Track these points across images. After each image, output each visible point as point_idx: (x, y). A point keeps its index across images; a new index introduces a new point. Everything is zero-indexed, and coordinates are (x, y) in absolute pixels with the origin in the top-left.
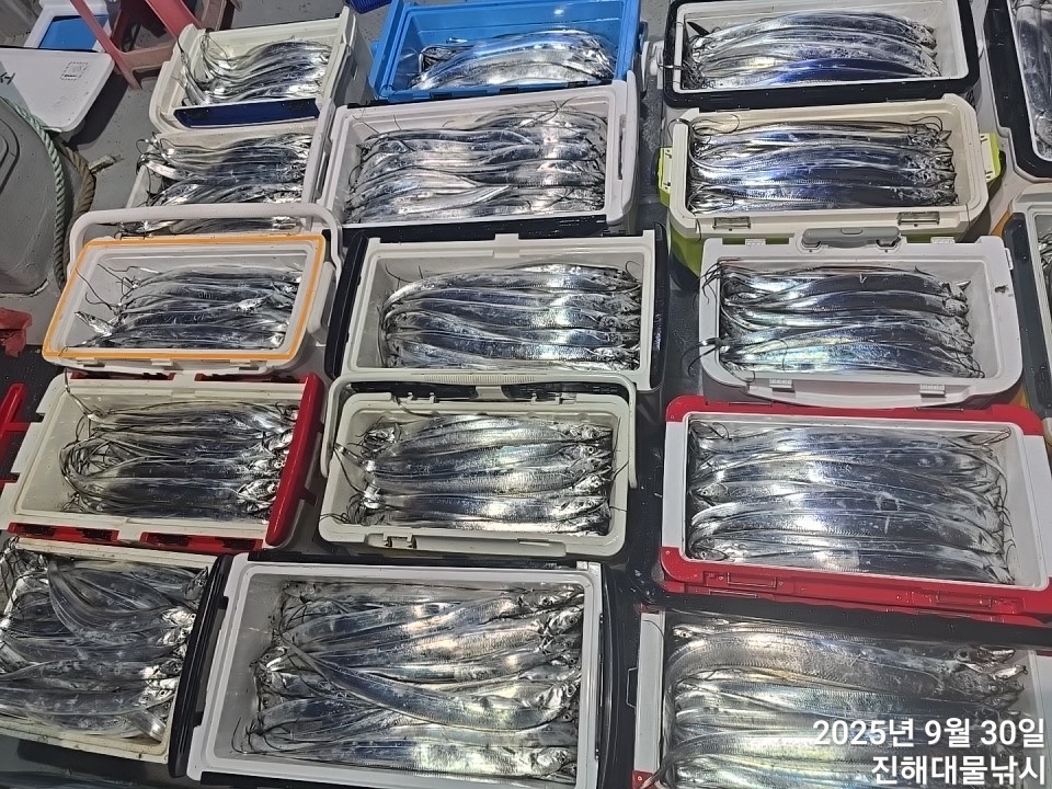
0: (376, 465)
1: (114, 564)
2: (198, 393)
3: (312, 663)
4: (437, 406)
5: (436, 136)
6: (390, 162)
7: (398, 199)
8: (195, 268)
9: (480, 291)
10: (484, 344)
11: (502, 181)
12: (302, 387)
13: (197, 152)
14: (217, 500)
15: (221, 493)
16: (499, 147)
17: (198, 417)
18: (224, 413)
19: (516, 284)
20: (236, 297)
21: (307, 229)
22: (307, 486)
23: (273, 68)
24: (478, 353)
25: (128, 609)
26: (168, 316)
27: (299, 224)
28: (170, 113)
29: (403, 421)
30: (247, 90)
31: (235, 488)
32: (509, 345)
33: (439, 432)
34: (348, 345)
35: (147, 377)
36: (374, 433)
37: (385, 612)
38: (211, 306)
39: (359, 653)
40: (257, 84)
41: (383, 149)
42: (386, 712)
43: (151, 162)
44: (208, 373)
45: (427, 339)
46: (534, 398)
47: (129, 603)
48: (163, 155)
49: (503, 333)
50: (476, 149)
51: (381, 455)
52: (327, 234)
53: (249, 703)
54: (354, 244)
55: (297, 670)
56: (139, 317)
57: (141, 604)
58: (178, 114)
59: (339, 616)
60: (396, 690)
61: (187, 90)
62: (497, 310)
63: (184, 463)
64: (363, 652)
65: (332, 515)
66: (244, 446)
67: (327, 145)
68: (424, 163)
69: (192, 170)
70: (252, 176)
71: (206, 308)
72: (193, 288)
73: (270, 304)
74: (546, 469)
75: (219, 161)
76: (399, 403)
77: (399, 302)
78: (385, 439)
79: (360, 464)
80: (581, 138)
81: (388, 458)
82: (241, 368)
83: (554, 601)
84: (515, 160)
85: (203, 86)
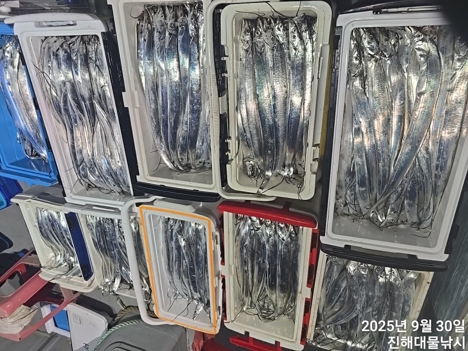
0: (268, 171)
1: (322, 298)
2: (231, 263)
3: (384, 198)
4: (233, 138)
5: (73, 147)
6: (93, 172)
7: (113, 166)
8: (165, 267)
9: (161, 115)
10: (193, 111)
11: (92, 105)
12: (225, 213)
13: (105, 268)
14: (289, 252)
15: (285, 250)
16: (72, 108)
17: (244, 262)
18: (241, 251)
19: (154, 93)
20: (179, 248)
21: (137, 215)
22: (281, 207)
23: (55, 235)
24: (199, 114)
25: (346, 291)
26: (192, 279)
27: (135, 219)
28: (87, 283)
29: (242, 157)
30: (69, 247)
31: (282, 243)
32: (192, 95)
33: (249, 135)
34: (200, 190)
35: (224, 287)
36: (250, 173)
37: (357, 159)
38: (184, 259)
39: (381, 173)
40: (65, 242)
41: (86, 176)
42: (419, 155)
43: (114, 289)
44: (220, 259)
45: (193, 145)
46: (226, 75)
47: (343, 290)
48: (109, 283)
49: (185, 99)
50: (76, 122)
51: (262, 168)
52: (138, 205)
53: (402, 230)
54: (142, 190)
55: (386, 207)
56: (193, 291)
57: (344, 285)
58: (86, 278)
59: (357, 186)
60: (407, 150)
61: (74, 275)
62: (172, 104)
63: (269, 269)
64: (381, 170)
65: (299, 193)
66: (259, 240)
67: (89, 207)
68: (90, 153)
69: (115, 270)
70: (113, 242)
71: (186, 262)
72: (175, 268)
73: (181, 231)
74: (271, 64)
75: (109, 259)
76: (232, 160)
77: (173, 163)
78: (253, 166)
79: (268, 179)
80: (57, 55)
81: (264, 164)
82: (217, 243)
83: (356, 53)
84: (78, 98)
85: (71, 267)
